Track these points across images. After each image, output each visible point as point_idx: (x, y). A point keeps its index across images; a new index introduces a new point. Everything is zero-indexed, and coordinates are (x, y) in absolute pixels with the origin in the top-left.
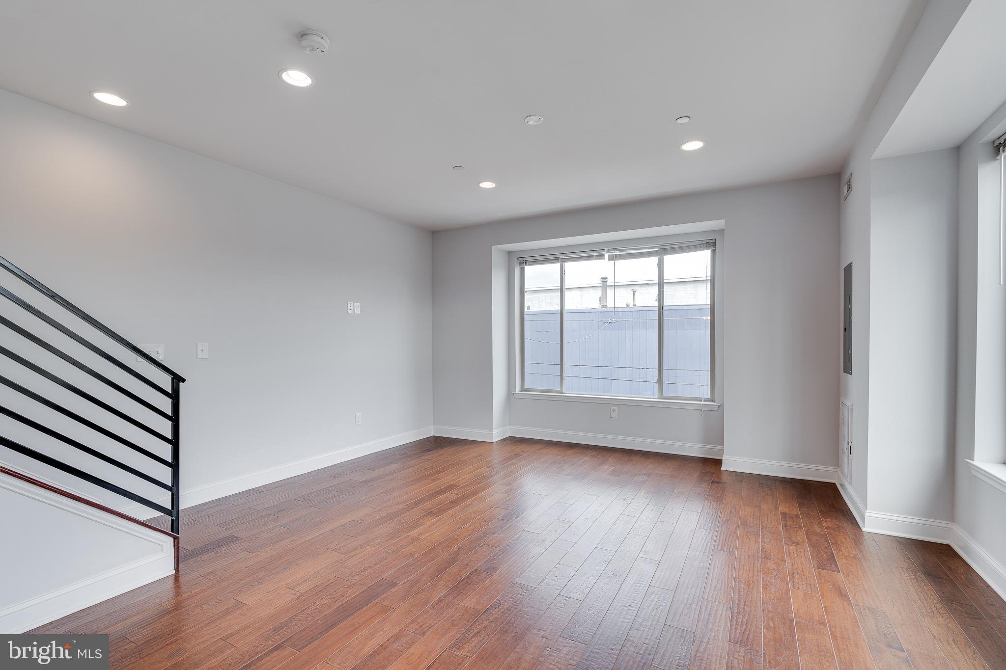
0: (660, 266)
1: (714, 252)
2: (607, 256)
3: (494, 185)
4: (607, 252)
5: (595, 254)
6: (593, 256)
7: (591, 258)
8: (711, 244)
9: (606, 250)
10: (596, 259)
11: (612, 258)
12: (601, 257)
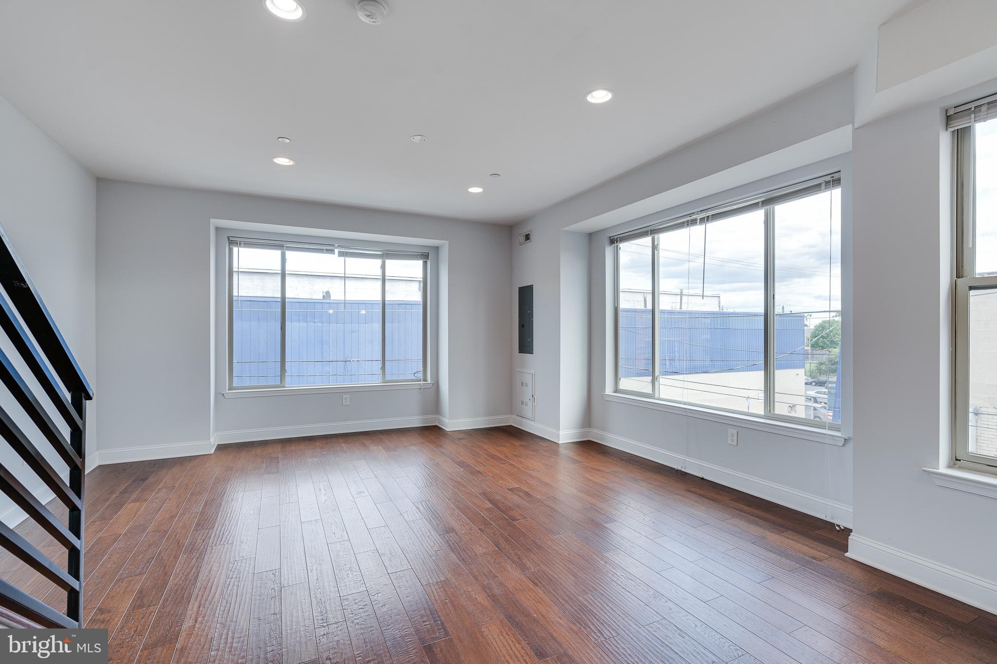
0: (383, 267)
1: (425, 263)
2: (336, 251)
3: (291, 163)
4: (336, 248)
5: (324, 248)
6: (323, 249)
7: (321, 251)
8: (425, 256)
9: (336, 245)
10: (326, 253)
11: (341, 254)
12: (331, 251)
